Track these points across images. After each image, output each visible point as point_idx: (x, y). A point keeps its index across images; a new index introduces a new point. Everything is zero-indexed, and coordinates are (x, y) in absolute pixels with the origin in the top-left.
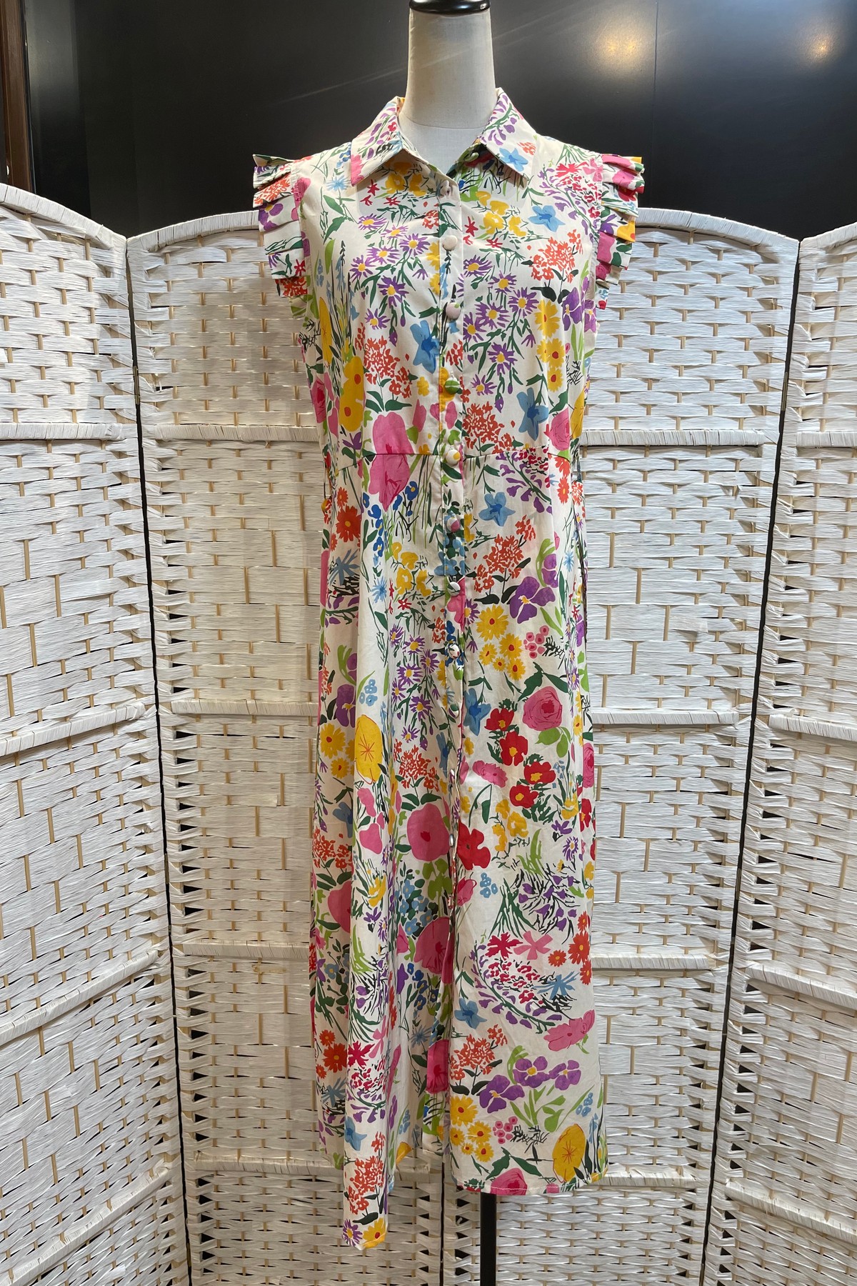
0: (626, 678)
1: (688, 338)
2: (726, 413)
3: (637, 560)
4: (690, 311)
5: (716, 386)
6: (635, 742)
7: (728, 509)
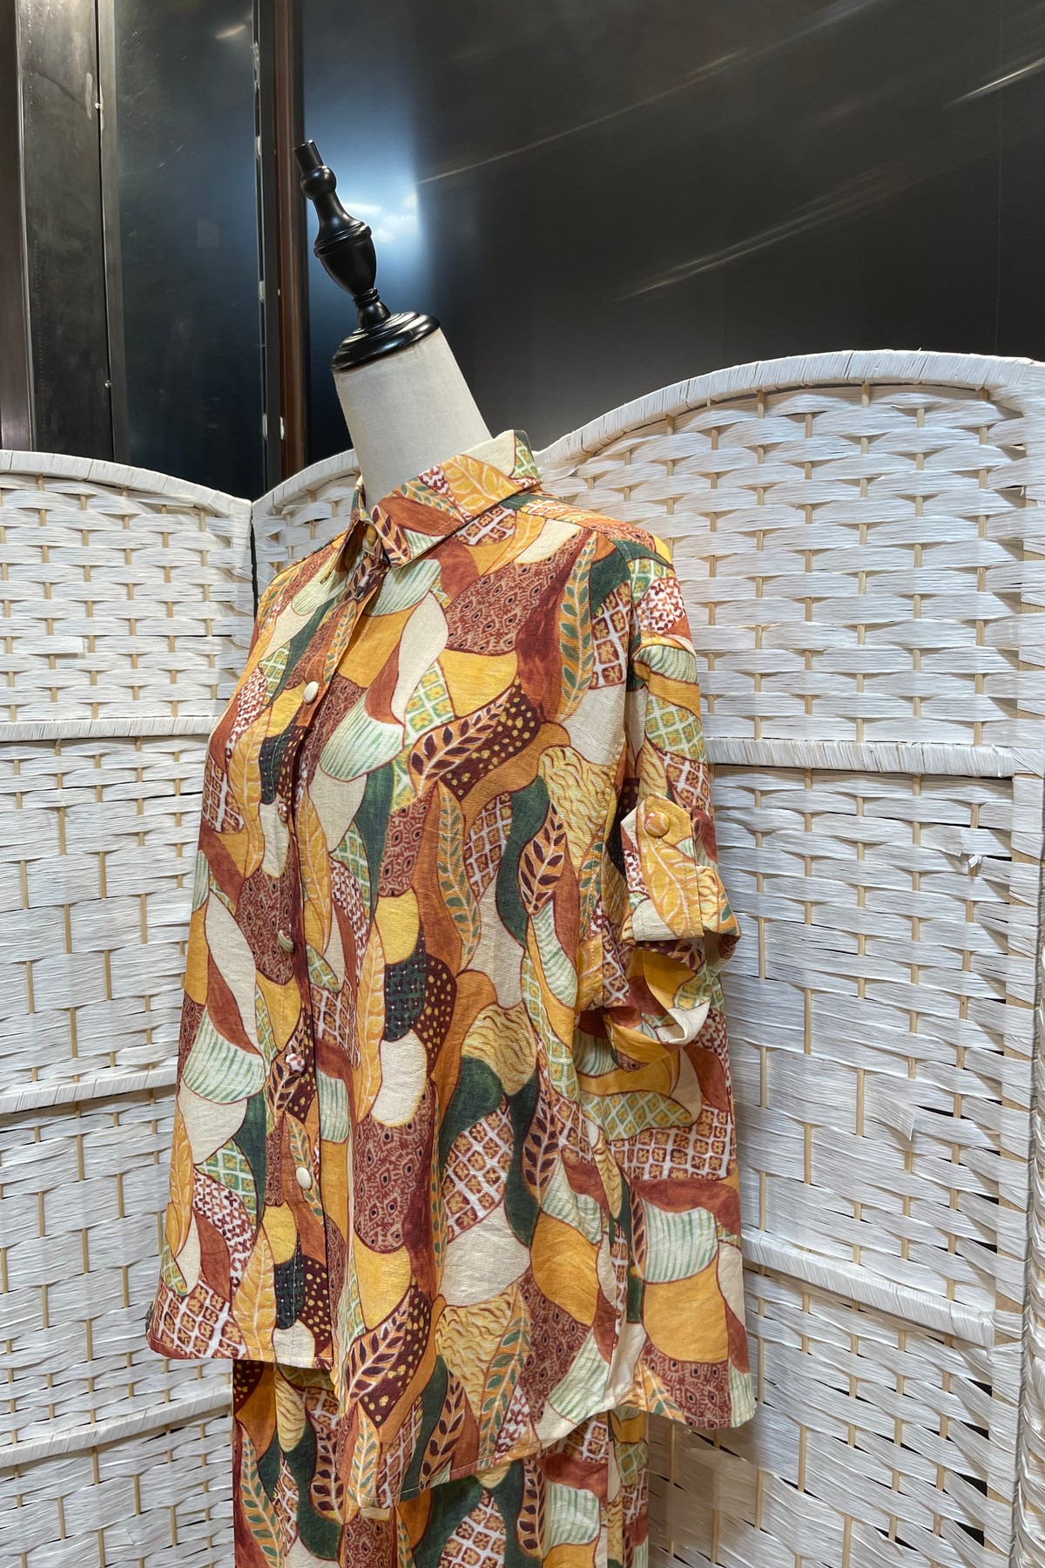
0: (796, 1186)
1: (869, 574)
2: (945, 711)
3: (799, 971)
4: (869, 526)
5: (925, 660)
6: (819, 1315)
7: (964, 901)
